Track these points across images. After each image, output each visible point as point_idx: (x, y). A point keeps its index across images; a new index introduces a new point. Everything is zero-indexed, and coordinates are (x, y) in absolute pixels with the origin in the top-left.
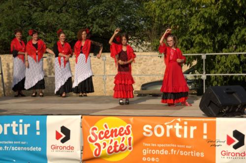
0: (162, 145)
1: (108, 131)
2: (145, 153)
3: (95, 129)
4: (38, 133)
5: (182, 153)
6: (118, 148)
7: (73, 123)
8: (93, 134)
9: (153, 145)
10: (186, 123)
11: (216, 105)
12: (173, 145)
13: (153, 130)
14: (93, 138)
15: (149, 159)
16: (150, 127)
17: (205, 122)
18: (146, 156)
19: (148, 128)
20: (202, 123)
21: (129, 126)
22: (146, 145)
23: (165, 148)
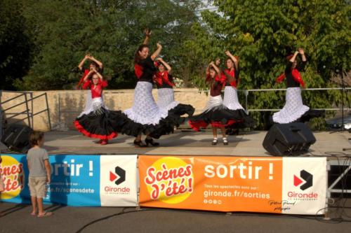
0: (225, 187)
1: (166, 172)
2: (206, 196)
3: (153, 169)
4: (91, 174)
5: (246, 195)
6: (177, 190)
7: (129, 163)
8: (151, 175)
9: (215, 187)
10: (250, 163)
11: (283, 144)
12: (237, 187)
13: (215, 171)
14: (151, 179)
15: (210, 202)
16: (212, 168)
17: (271, 162)
18: (208, 199)
19: (209, 169)
20: (268, 163)
21: (189, 167)
22: (208, 186)
23: (229, 190)
